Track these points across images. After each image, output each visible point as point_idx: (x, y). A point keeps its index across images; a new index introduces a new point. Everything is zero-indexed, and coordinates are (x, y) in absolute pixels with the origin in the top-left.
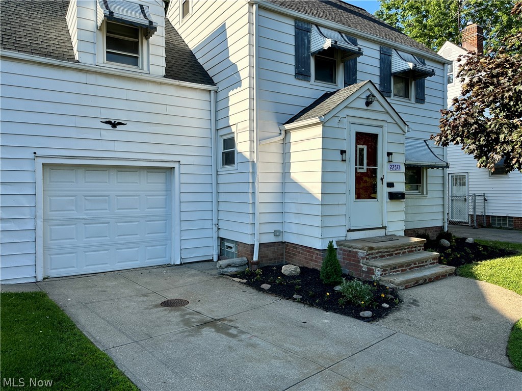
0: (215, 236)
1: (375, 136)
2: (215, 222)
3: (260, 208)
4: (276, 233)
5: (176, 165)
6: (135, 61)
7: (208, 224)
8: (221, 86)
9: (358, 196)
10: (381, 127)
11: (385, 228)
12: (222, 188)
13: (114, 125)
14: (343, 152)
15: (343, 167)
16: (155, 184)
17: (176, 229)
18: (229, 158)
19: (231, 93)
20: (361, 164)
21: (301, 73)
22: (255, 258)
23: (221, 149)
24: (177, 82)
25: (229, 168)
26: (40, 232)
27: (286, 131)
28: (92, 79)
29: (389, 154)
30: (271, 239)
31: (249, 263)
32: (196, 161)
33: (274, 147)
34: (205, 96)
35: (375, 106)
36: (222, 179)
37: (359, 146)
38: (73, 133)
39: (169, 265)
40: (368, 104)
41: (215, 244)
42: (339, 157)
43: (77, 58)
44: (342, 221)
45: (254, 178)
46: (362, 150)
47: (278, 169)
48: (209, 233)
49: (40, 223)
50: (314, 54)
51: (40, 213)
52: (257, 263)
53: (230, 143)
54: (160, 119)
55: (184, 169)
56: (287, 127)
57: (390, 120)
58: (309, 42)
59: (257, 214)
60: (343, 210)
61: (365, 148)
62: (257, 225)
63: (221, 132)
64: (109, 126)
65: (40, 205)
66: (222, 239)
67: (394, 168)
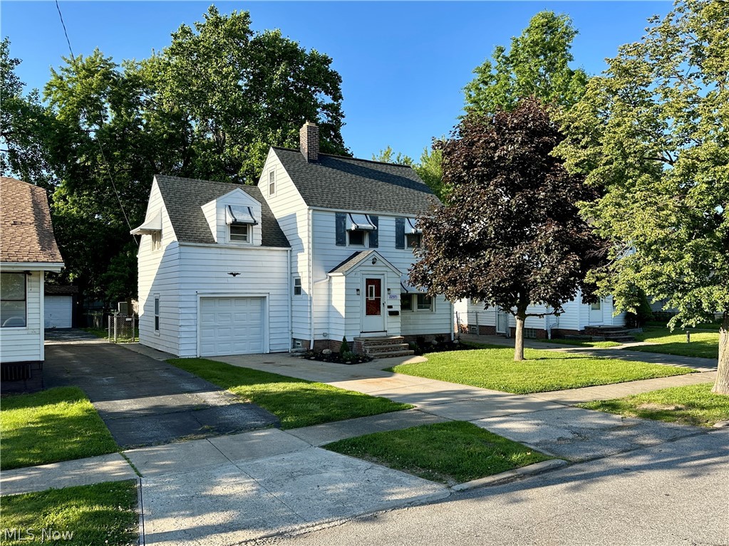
0: (290, 338)
1: (379, 280)
2: (290, 329)
3: (314, 320)
4: (324, 335)
5: (267, 295)
6: (245, 239)
7: (286, 330)
8: (294, 248)
9: (368, 313)
10: (383, 274)
11: (386, 331)
12: (294, 308)
13: (234, 275)
14: (358, 290)
15: (358, 298)
16: (255, 306)
17: (267, 332)
18: (298, 291)
19: (299, 254)
20: (371, 295)
21: (340, 241)
22: (311, 348)
23: (294, 285)
24: (268, 248)
25: (298, 296)
26: (198, 332)
27: (330, 277)
28: (223, 251)
29: (389, 289)
30: (322, 338)
31: (308, 351)
32: (279, 292)
33: (323, 285)
34: (285, 254)
35: (378, 263)
36: (294, 303)
37: (369, 286)
38: (214, 281)
39: (263, 354)
40: (373, 263)
41: (290, 342)
42: (355, 292)
43: (216, 241)
44: (358, 327)
45: (311, 303)
46: (371, 288)
47: (326, 298)
48: (286, 336)
49: (198, 328)
50: (347, 230)
51: (198, 323)
52: (312, 351)
53: (298, 282)
54: (258, 270)
55: (271, 298)
56: (330, 274)
57: (389, 270)
58: (345, 224)
59: (313, 323)
60: (358, 321)
61: (374, 286)
62: (313, 330)
63: (294, 275)
64: (232, 276)
65: (199, 319)
66: (295, 339)
67: (393, 297)
